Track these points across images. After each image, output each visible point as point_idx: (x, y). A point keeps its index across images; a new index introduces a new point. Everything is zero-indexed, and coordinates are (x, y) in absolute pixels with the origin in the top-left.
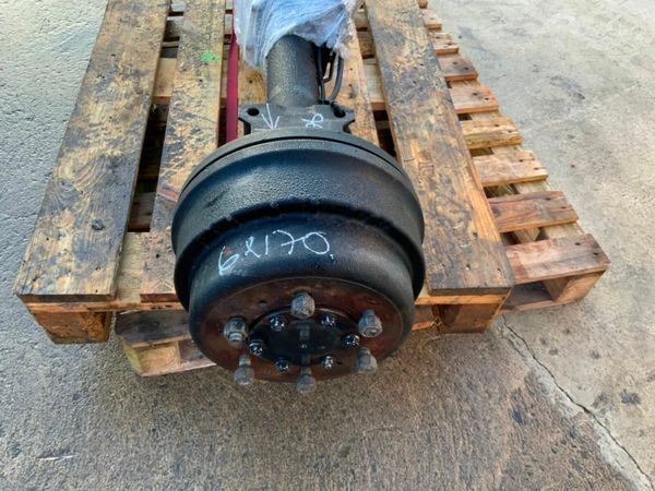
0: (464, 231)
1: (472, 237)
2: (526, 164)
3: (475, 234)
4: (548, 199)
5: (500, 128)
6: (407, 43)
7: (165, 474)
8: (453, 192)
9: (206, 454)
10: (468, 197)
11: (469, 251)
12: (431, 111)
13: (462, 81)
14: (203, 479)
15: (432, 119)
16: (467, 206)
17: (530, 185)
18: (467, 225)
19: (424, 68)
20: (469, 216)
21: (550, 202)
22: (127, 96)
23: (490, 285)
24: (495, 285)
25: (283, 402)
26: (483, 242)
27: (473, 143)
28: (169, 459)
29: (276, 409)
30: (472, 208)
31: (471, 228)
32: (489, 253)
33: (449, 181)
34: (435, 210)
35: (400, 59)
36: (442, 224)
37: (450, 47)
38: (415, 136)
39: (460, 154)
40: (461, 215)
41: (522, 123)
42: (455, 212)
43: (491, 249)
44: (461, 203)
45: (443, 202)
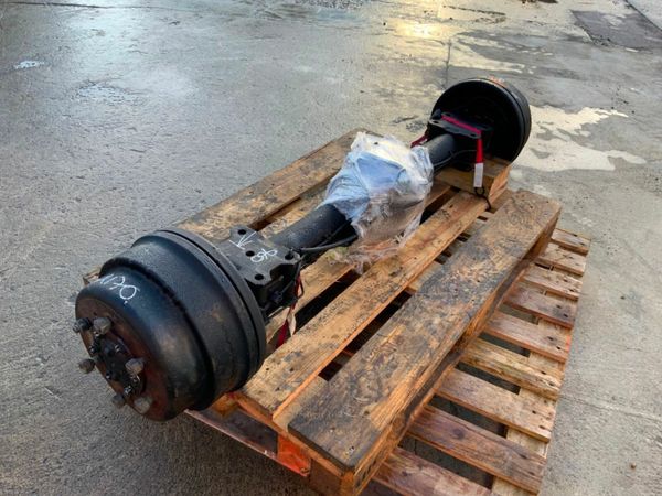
0: (362, 405)
1: (362, 413)
2: (537, 417)
3: (367, 413)
4: (524, 457)
5: (545, 377)
6: (486, 262)
7: (85, 445)
8: (388, 376)
9: (114, 453)
10: (395, 386)
11: (348, 420)
12: (443, 315)
13: (555, 324)
14: (98, 464)
15: (437, 320)
16: (387, 391)
17: (524, 437)
18: (369, 403)
19: (478, 284)
20: (379, 398)
21: (522, 460)
22: (253, 209)
23: (333, 452)
24: (336, 455)
25: (185, 461)
26: (367, 422)
27: (503, 373)
28: (95, 439)
29: (177, 461)
30: (389, 395)
31: (371, 407)
32: (361, 432)
33: (395, 367)
34: (358, 378)
35: (465, 269)
36: (351, 390)
37: (570, 293)
38: (407, 323)
39: (428, 355)
40: (374, 394)
41: (613, 398)
42: (371, 389)
43: (366, 431)
44: (385, 386)
45: (372, 377)
